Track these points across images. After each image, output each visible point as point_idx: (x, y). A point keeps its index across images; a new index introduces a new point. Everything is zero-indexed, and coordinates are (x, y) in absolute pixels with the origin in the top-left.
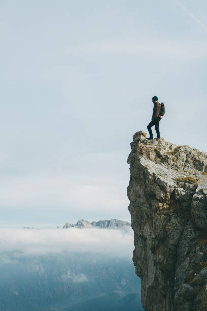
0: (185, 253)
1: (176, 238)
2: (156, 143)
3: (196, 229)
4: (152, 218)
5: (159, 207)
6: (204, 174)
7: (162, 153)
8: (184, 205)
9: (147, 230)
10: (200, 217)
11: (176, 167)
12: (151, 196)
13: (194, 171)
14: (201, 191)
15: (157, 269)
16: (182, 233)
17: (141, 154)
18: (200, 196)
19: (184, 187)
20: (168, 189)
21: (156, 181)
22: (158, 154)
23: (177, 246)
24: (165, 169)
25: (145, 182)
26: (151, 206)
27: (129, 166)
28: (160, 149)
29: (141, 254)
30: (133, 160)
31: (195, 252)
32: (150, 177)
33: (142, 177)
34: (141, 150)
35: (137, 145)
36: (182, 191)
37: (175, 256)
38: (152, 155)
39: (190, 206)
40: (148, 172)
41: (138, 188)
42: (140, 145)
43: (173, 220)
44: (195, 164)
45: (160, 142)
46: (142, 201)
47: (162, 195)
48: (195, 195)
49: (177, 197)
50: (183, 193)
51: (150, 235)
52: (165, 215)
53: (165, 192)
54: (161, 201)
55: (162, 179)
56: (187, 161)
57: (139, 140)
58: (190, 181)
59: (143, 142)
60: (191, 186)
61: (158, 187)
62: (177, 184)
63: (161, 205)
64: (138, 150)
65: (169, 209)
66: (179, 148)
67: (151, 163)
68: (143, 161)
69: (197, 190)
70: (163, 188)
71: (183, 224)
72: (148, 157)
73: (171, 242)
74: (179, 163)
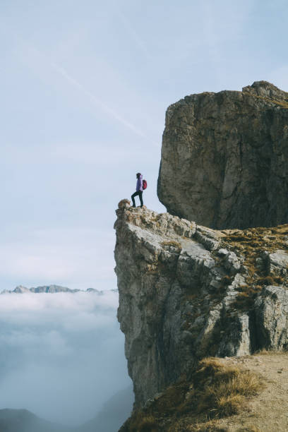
0: (174, 307)
1: (164, 294)
2: (141, 210)
3: (183, 286)
4: (140, 279)
5: (147, 268)
6: (184, 238)
7: (147, 219)
8: (170, 265)
9: (134, 289)
10: (185, 276)
11: (159, 232)
12: (140, 258)
13: (175, 236)
14: (186, 254)
15: (144, 323)
16: (170, 290)
17: (128, 220)
18: (185, 258)
19: (169, 250)
20: (157, 252)
21: (144, 244)
22: (143, 221)
23: (165, 302)
24: (151, 235)
25: (133, 246)
26: (139, 267)
27: (115, 231)
28: (145, 216)
29: (126, 312)
30: (120, 226)
31: (184, 306)
32: (139, 241)
33: (130, 241)
34: (128, 217)
35: (123, 212)
36: (168, 254)
37: (163, 311)
38: (138, 222)
39: (176, 266)
40: (137, 237)
41: (125, 251)
42: (127, 212)
43: (161, 279)
44: (175, 230)
45: (144, 210)
46: (130, 263)
47: (151, 257)
48: (180, 257)
49: (164, 259)
50: (169, 256)
51: (137, 294)
52: (154, 275)
53: (154, 254)
54: (150, 262)
55: (151, 243)
56: (168, 227)
57: (124, 208)
58: (174, 245)
59: (129, 210)
60: (176, 249)
61: (147, 250)
62: (163, 247)
63: (149, 266)
64: (125, 217)
65: (156, 269)
66: (161, 215)
67: (138, 229)
68: (131, 227)
69: (182, 252)
70: (152, 251)
71: (171, 283)
72: (135, 223)
73: (161, 298)
74: (162, 229)
